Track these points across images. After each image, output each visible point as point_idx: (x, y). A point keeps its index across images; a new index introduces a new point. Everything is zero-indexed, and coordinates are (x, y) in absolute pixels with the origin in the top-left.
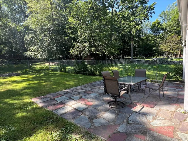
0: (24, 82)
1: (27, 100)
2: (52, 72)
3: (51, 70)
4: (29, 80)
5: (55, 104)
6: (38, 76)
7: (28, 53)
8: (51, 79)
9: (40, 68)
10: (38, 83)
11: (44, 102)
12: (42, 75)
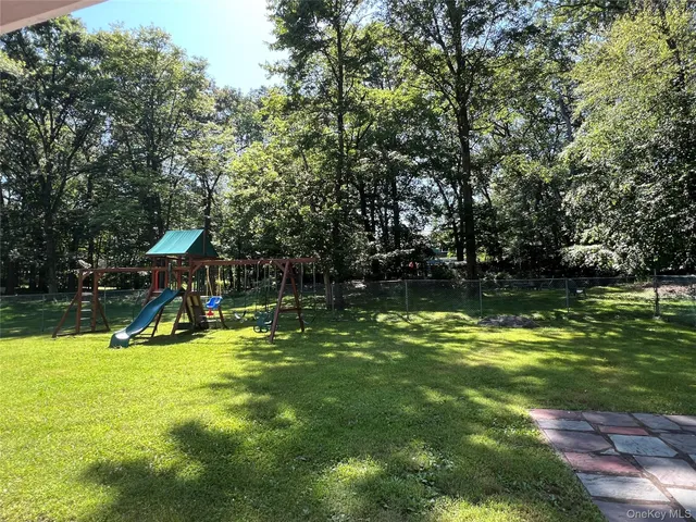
0: (538, 350)
1: (518, 407)
2: (663, 326)
3: (663, 317)
4: (554, 346)
5: (597, 454)
6: (593, 335)
7: (575, 251)
8: (642, 356)
9: (613, 306)
10: (580, 362)
11: (562, 431)
12: (612, 334)
